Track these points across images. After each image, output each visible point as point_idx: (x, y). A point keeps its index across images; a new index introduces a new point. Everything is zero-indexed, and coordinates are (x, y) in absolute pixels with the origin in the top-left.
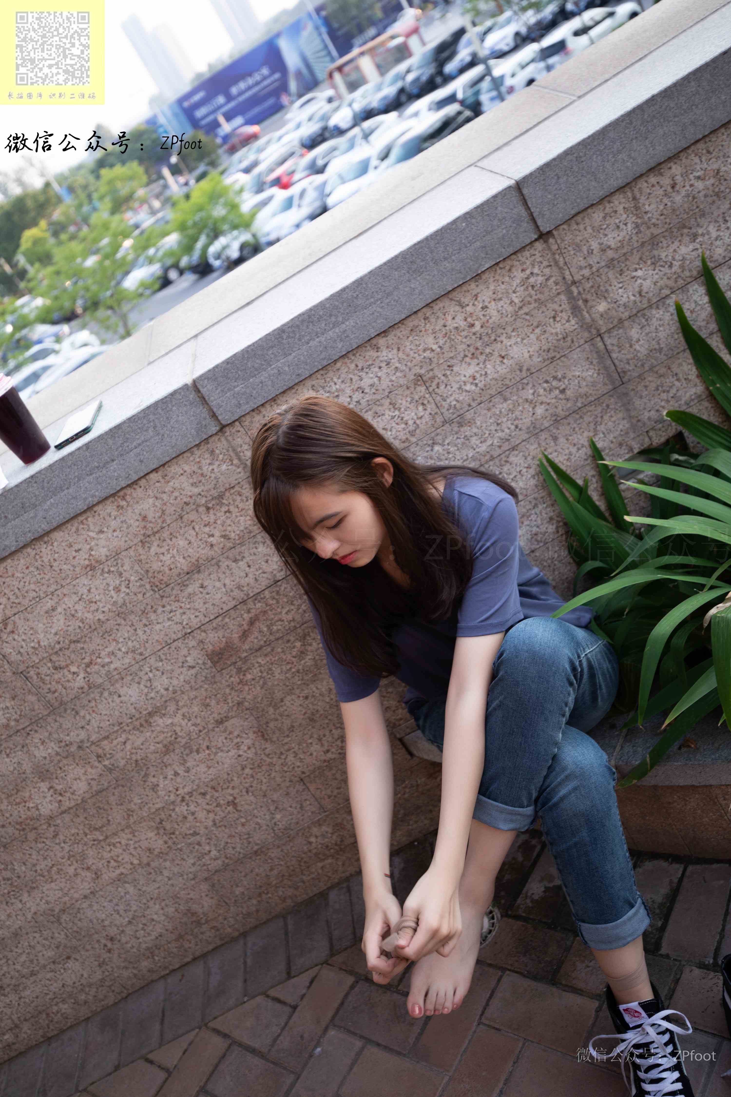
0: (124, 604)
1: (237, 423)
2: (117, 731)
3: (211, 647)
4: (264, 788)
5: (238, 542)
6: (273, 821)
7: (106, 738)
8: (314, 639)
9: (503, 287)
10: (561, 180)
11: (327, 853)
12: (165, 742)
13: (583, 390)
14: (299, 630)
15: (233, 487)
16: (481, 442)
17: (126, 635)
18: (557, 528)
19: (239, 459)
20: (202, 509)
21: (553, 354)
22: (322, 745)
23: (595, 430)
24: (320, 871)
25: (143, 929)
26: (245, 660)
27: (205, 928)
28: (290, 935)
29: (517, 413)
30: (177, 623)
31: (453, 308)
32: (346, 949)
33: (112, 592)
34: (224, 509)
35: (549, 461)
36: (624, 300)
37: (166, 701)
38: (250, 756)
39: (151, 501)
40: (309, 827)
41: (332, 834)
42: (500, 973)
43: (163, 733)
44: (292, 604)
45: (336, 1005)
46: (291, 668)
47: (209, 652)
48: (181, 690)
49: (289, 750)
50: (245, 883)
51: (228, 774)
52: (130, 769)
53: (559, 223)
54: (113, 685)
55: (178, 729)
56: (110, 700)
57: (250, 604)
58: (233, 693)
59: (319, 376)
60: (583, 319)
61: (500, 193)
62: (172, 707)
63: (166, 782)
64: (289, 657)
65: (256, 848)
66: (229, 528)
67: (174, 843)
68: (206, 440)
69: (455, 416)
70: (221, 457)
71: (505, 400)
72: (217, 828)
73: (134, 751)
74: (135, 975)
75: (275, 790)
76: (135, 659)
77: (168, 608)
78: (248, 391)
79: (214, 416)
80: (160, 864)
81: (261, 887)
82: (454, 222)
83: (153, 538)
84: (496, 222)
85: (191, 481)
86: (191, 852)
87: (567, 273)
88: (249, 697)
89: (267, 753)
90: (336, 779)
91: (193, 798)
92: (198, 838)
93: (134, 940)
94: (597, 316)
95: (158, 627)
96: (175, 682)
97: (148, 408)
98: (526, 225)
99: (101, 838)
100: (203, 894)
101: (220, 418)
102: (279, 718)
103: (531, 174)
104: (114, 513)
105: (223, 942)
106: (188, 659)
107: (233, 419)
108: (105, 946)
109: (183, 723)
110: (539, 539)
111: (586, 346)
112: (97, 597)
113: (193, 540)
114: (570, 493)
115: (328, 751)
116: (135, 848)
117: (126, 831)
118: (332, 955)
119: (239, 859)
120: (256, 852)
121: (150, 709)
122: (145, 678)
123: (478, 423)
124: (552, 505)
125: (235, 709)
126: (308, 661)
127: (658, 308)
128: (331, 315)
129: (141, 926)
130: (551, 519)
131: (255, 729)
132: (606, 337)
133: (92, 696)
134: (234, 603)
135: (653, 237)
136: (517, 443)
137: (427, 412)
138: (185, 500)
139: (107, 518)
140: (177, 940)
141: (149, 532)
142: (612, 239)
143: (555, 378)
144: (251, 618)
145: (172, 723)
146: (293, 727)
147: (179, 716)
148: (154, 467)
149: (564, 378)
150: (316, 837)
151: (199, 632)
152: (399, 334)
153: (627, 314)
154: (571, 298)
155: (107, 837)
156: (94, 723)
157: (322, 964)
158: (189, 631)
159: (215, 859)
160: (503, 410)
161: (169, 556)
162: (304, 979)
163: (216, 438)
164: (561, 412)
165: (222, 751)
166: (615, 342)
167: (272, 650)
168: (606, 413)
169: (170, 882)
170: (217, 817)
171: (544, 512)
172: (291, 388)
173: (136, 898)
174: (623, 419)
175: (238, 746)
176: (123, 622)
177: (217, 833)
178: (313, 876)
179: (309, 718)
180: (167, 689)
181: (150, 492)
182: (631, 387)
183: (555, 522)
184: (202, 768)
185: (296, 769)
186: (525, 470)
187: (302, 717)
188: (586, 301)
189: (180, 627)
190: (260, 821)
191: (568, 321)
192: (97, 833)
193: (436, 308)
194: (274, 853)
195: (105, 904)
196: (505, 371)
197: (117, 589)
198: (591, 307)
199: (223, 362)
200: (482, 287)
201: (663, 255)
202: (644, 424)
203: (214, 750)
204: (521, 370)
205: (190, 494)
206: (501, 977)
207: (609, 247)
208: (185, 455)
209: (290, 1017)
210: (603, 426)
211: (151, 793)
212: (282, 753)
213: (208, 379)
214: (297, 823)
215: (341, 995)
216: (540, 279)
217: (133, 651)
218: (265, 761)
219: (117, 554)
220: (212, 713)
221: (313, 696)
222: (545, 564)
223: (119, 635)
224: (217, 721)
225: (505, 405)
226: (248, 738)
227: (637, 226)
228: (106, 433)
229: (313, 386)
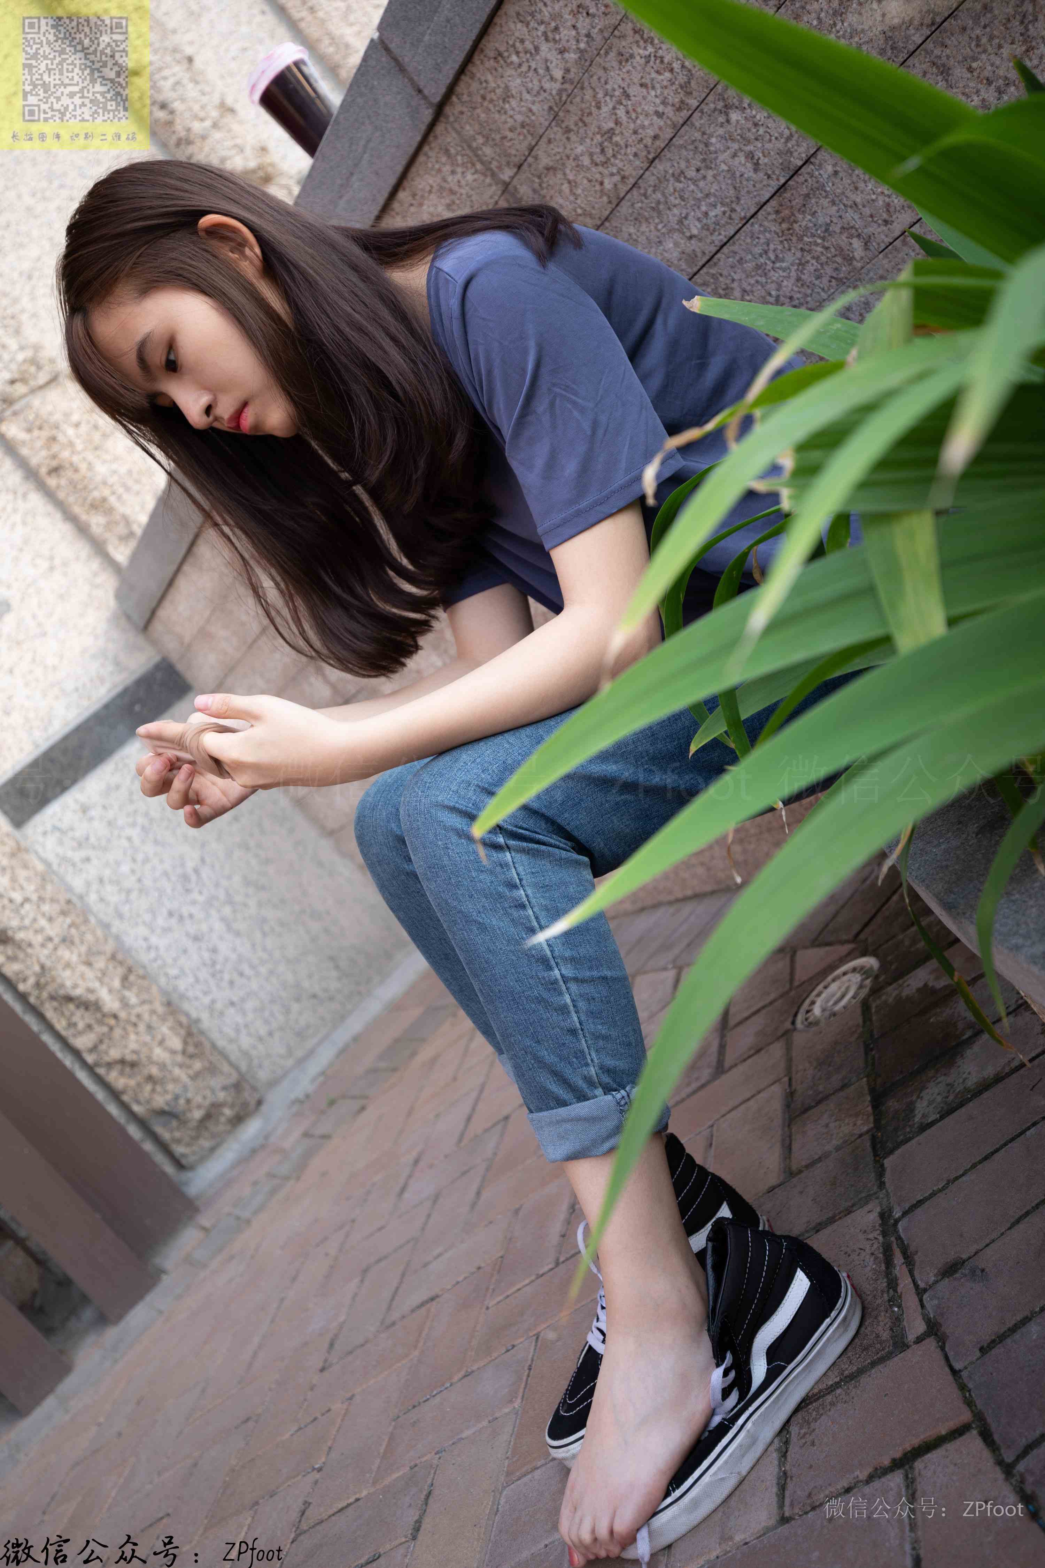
1: (453, 99)
19: (482, 163)
68: (430, 131)
70: (459, 159)
79: (420, 91)
101: (427, 93)
107: (442, 92)
148: (394, 182)
163: (440, 127)
208: (419, 158)
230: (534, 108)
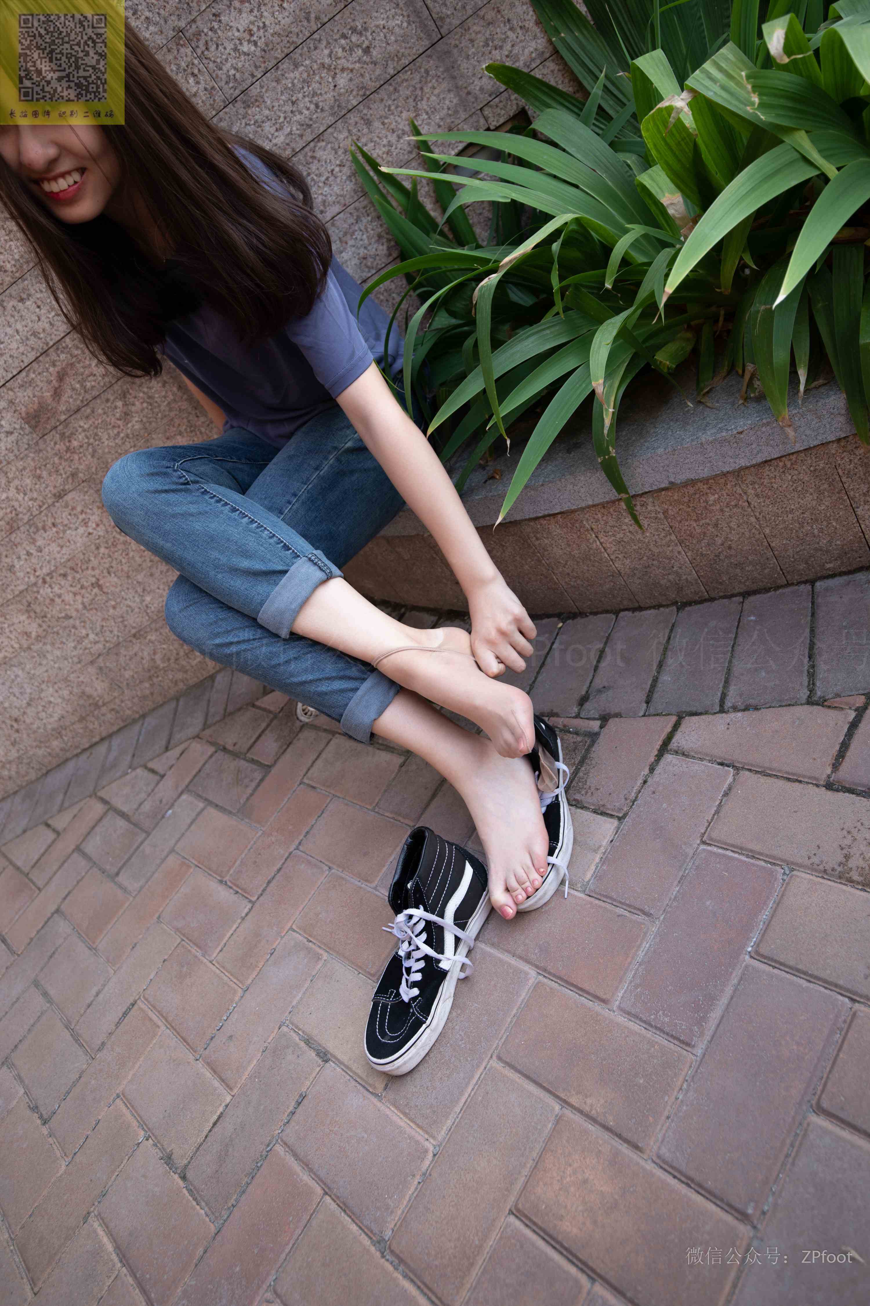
3: (24, 409)
4: (126, 569)
6: (144, 604)
8: (135, 397)
12: (6, 519)
13: (392, 49)
14: (116, 387)
16: (277, 130)
18: (389, 248)
25: (43, 711)
26: (66, 423)
27: (104, 709)
28: (177, 714)
29: (315, 86)
35: (364, 155)
38: (101, 533)
42: (330, 736)
45: (194, 772)
46: (119, 433)
47: (24, 415)
50: (132, 666)
55: (16, 504)
57: (53, 356)
58: (63, 463)
63: (21, 563)
64: (113, 420)
65: (133, 631)
67: (49, 626)
69: (237, 92)
71: (296, 66)
72: (88, 610)
74: (49, 754)
75: (137, 571)
80: (41, 648)
81: (149, 670)
86: (69, 635)
88: (82, 467)
91: (54, 580)
92: (71, 621)
93: (38, 721)
100: (94, 678)
105: (125, 723)
108: (12, 726)
109: (20, 498)
110: (369, 264)
114: (396, 200)
116: (11, 631)
118: (204, 730)
119: (119, 643)
120: (134, 636)
123: (269, 102)
124: (379, 217)
125: (70, 481)
126: (135, 424)
129: (41, 708)
130: (380, 236)
131: (98, 504)
134: (34, 354)
136: (322, 129)
137: (201, 86)
140: (80, 721)
143: (354, 30)
144: (58, 373)
149: (366, 29)
151: (5, 390)
157: (194, 738)
159: (96, 643)
160: (296, 81)
162: (178, 751)
164: (369, 83)
165: (70, 528)
167: (93, 412)
168: (426, 83)
169: (56, 666)
170: (86, 600)
171: (370, 227)
173: (26, 680)
174: (449, 91)
175: (85, 523)
177: (89, 616)
182: (453, 43)
183: (385, 240)
184: (54, 547)
186: (337, 169)
190: (130, 603)
194: (152, 637)
196: (288, 20)
202: (476, 98)
203: (61, 528)
204: (308, 20)
206: (331, 740)
209: (157, 785)
210: (424, 102)
211: (9, 574)
215: (200, 764)
220: (47, 485)
222: (382, 297)
224: (54, 495)
225: (297, 74)
226: (93, 514)
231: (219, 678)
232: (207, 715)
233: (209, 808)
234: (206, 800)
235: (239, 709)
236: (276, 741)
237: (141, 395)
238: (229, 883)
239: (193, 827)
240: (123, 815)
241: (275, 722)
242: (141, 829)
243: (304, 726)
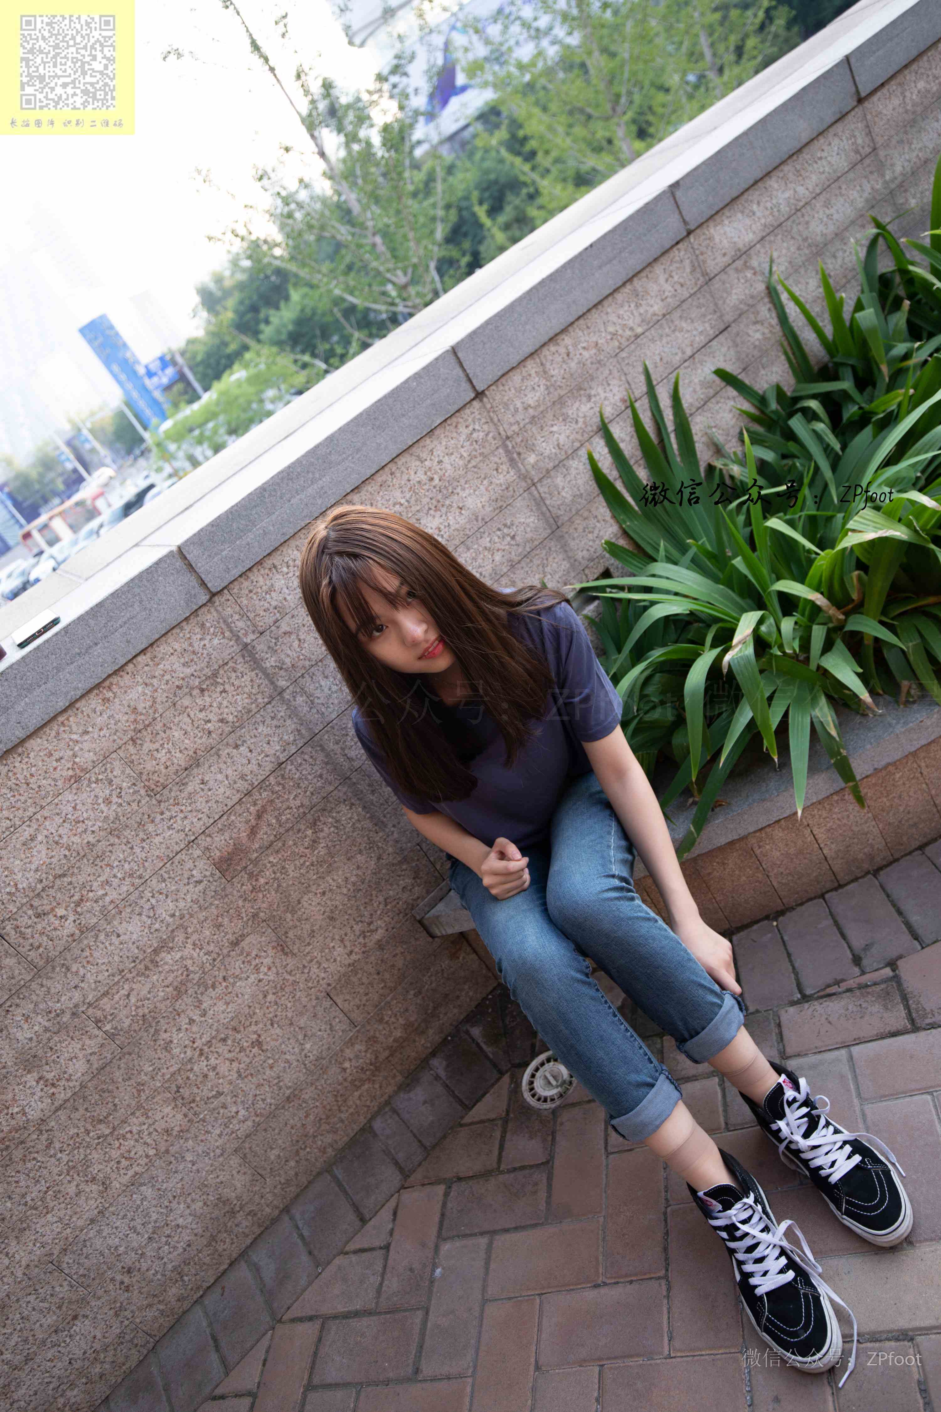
0: (117, 818)
1: (226, 591)
2: (118, 982)
3: (218, 854)
4: (289, 1015)
5: (237, 724)
6: (303, 1053)
7: (106, 994)
9: (453, 442)
10: (487, 346)
11: (363, 1076)
12: (175, 984)
13: (529, 536)
14: (309, 816)
15: (226, 664)
17: (121, 856)
19: (231, 631)
20: (196, 692)
21: (501, 503)
22: (345, 947)
23: (544, 572)
24: (358, 1102)
25: (167, 1243)
26: (256, 862)
27: (240, 1217)
28: (344, 1184)
29: (480, 561)
30: (178, 831)
31: (414, 464)
32: (420, 1165)
33: (102, 805)
34: (219, 689)
36: (547, 453)
37: (173, 931)
38: (271, 978)
39: (140, 689)
40: (342, 1051)
41: (366, 1051)
43: (173, 972)
44: (299, 787)
45: (437, 1219)
46: (304, 862)
47: (217, 860)
48: (189, 913)
49: (311, 961)
50: (280, 1142)
51: (250, 1007)
52: (137, 1028)
53: (490, 383)
54: (109, 923)
55: (189, 962)
56: (107, 944)
57: (256, 795)
58: (247, 905)
59: (302, 536)
60: (520, 470)
61: (441, 356)
62: (180, 937)
63: (181, 1035)
64: (302, 849)
65: (288, 1093)
66: (226, 710)
67: (195, 1114)
68: (195, 613)
70: (212, 630)
71: (468, 549)
72: (243, 1079)
73: (140, 1003)
74: (162, 1312)
75: (301, 1014)
76: (133, 885)
77: (168, 814)
78: (236, 554)
79: (203, 584)
80: (181, 1147)
82: (406, 382)
83: (145, 733)
84: (440, 382)
85: (182, 660)
86: (216, 1119)
87: (501, 429)
88: (264, 905)
89: (289, 970)
90: (363, 984)
91: (212, 1049)
92: (222, 1098)
93: (157, 1262)
94: (529, 467)
95: (157, 840)
96: (181, 904)
97: (132, 580)
98: (465, 385)
99: (107, 1132)
100: (234, 1172)
101: (209, 585)
102: (298, 924)
103: (462, 340)
104: (99, 708)
105: (262, 1229)
106: (194, 872)
107: (223, 585)
108: (122, 1283)
109: (195, 955)
111: (525, 495)
112: (85, 815)
113: (189, 729)
115: (351, 952)
116: (150, 1134)
117: (138, 1114)
118: (406, 1176)
119: (270, 1113)
120: (288, 1098)
121: (156, 945)
122: (147, 906)
125: (250, 923)
126: (321, 850)
127: (573, 459)
128: (308, 472)
129: (164, 1239)
131: (274, 944)
132: (538, 485)
133: (85, 942)
134: (238, 796)
135: (561, 397)
138: (177, 683)
139: (92, 715)
140: (209, 1245)
141: (140, 726)
142: (531, 398)
143: (505, 525)
144: (258, 811)
145: (182, 957)
146: (313, 931)
147: (189, 946)
148: (143, 646)
149: (512, 525)
150: (350, 1060)
151: (203, 837)
152: (370, 489)
153: (551, 465)
154: (508, 452)
155: (114, 1129)
156: (90, 978)
157: (398, 1192)
158: (193, 838)
159: (245, 1121)
161: (164, 751)
162: (385, 1214)
163: (205, 609)
165: (240, 979)
166: (546, 490)
167: (284, 845)
168: (550, 555)
169: (194, 1168)
170: (241, 1066)
172: (276, 549)
173: (154, 1202)
174: (564, 560)
176: (117, 840)
177: (243, 1086)
178: (351, 1110)
179: (329, 917)
180: (173, 915)
181: (138, 678)
182: (565, 530)
184: (221, 1006)
185: (321, 982)
187: (321, 917)
188: (519, 454)
189: (182, 835)
190: (289, 1058)
191: (508, 473)
192: (102, 1126)
193: (400, 463)
194: (308, 1094)
195: (118, 1224)
196: (464, 521)
197: (108, 801)
198: (525, 459)
199: (208, 525)
200: (435, 442)
201: (570, 412)
202: (580, 563)
203: (232, 981)
204: (477, 520)
205: (182, 675)
207: (529, 406)
208: (174, 631)
209: (386, 1259)
211: (162, 1054)
212: (304, 967)
213: (194, 543)
214: (329, 1049)
215: (438, 1207)
216: (481, 435)
217: (131, 876)
218: (288, 980)
219: (105, 758)
220: (226, 933)
221: (330, 890)
223: (113, 858)
224: (232, 943)
225: (468, 554)
226: (267, 956)
227: (547, 388)
228: (87, 613)
229: (297, 546)
230: (288, 598)
231: (378, 1125)
232: (396, 1163)
233: (497, 1237)
234: (482, 1234)
235: (444, 1137)
236: (531, 1138)
237: (330, 820)
238: (608, 1281)
239: (493, 1266)
240: (356, 1314)
241: (510, 1125)
242: (405, 1310)
243: (554, 1112)
